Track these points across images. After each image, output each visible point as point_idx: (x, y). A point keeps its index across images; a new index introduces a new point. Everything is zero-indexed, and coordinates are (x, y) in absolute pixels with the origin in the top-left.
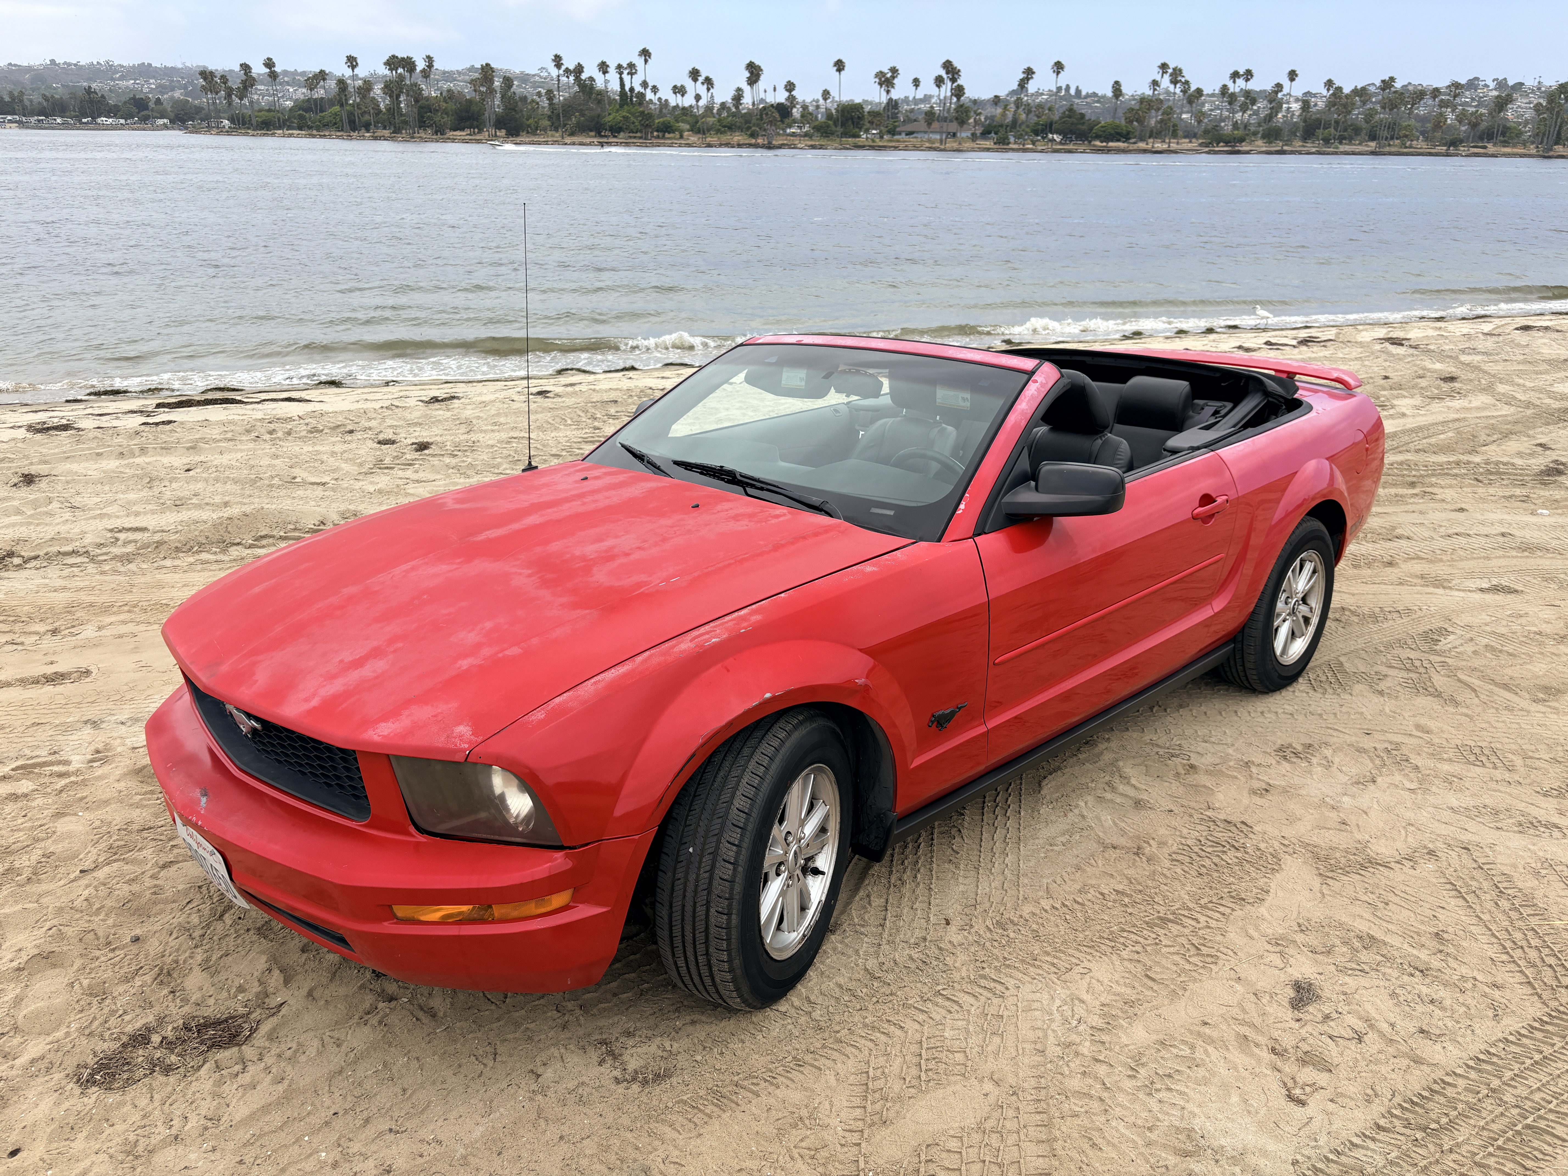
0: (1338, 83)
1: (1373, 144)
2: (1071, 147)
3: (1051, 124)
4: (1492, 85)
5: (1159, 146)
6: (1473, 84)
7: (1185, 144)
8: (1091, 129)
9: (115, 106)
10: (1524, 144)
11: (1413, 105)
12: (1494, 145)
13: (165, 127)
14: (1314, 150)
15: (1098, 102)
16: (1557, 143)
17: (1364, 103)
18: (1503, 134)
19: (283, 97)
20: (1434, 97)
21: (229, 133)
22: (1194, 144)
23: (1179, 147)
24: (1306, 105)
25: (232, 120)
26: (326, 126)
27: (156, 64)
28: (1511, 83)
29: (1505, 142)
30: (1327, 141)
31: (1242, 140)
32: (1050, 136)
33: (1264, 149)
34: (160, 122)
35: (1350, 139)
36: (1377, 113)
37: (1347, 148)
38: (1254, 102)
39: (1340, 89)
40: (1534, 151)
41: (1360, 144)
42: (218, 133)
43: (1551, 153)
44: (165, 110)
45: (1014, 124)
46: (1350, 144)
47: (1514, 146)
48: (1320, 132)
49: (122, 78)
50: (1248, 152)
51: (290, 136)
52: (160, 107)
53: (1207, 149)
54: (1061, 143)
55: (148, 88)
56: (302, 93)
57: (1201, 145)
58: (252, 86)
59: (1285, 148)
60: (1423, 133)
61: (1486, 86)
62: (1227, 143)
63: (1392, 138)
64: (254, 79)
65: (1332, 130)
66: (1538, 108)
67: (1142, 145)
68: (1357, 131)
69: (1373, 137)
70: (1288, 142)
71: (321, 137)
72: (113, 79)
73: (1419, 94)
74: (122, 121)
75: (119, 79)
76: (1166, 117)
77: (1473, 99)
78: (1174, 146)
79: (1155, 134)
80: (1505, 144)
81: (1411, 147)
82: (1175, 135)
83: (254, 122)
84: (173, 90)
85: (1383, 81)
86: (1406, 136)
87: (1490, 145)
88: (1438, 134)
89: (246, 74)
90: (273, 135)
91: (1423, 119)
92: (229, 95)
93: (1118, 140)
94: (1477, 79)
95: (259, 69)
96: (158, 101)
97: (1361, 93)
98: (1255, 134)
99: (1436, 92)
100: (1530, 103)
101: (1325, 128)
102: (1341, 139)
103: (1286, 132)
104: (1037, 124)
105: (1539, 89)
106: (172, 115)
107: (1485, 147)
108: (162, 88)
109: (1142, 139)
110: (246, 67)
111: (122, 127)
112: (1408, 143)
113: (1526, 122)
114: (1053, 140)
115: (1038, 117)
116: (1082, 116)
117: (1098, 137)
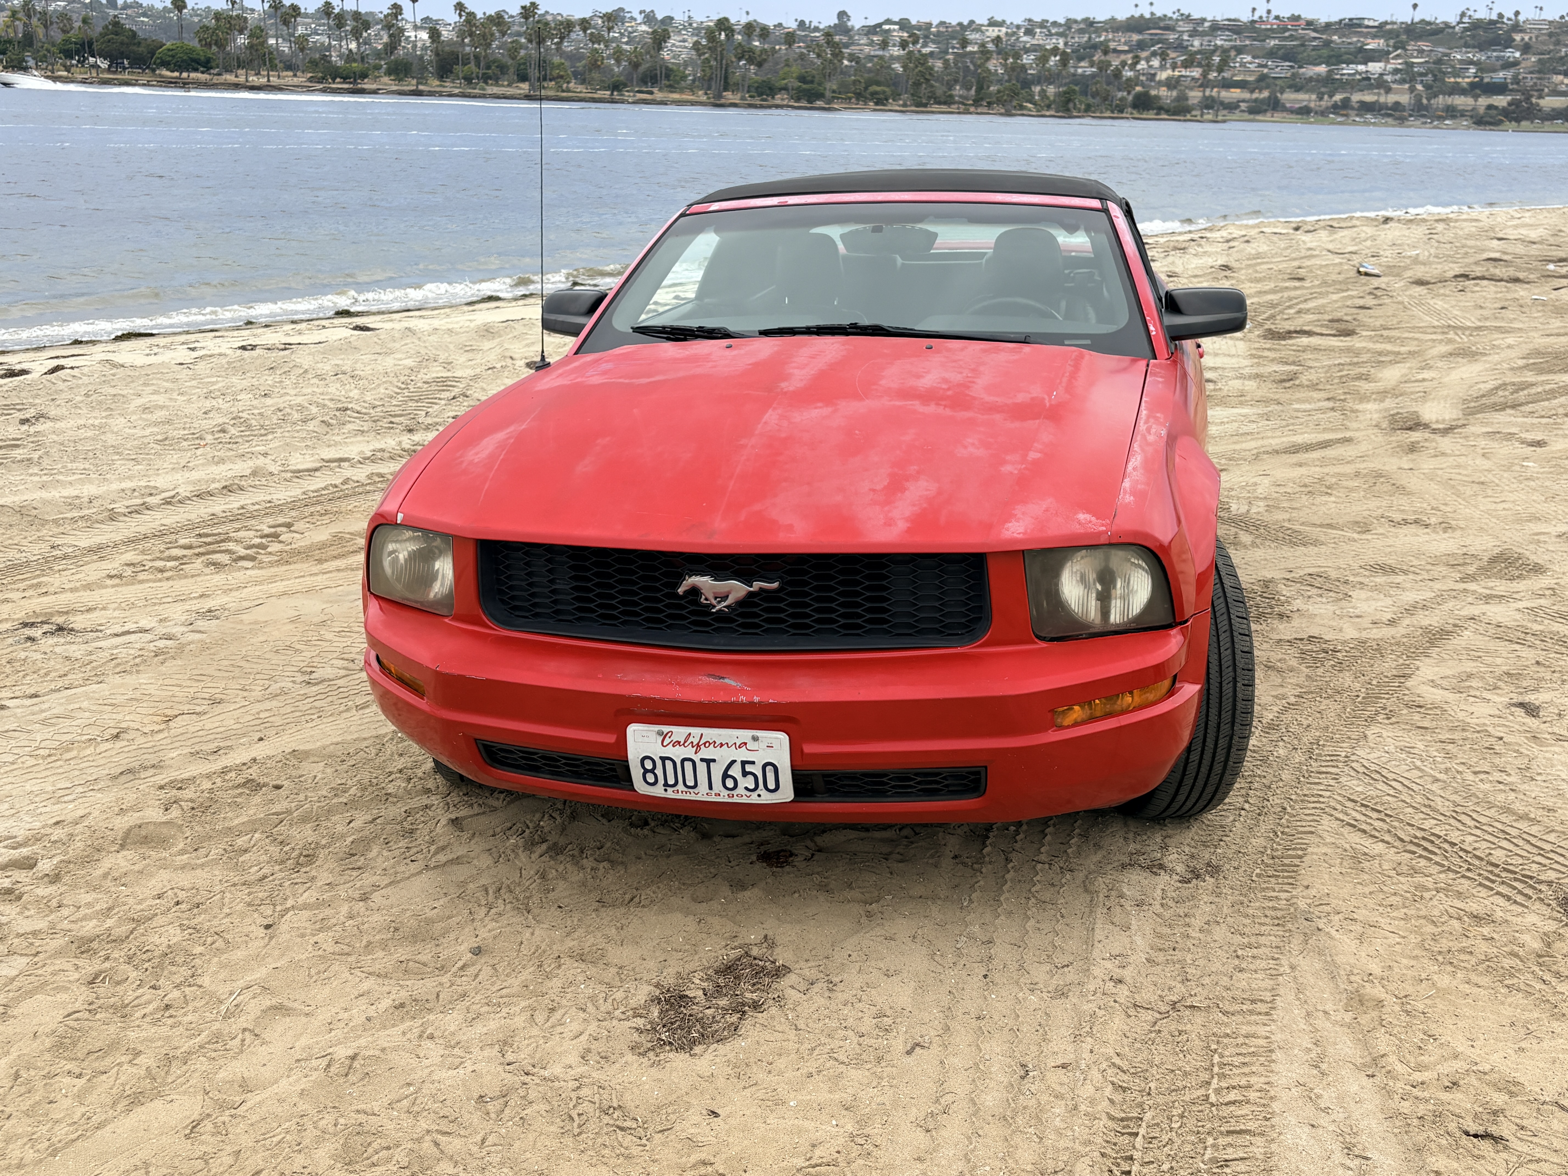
0: (471, 7)
1: (525, 87)
2: (126, 76)
3: (90, 44)
4: (640, 18)
5: (253, 79)
7: (288, 78)
8: (153, 54)
10: (692, 89)
11: (562, 39)
12: (661, 90)
14: (457, 91)
15: (144, 15)
16: (726, 90)
17: (504, 34)
18: (668, 77)
20: (585, 30)
22: (301, 79)
23: (282, 81)
24: (434, 34)
28: (660, 17)
29: (670, 86)
30: (468, 80)
31: (364, 76)
32: (92, 60)
33: (395, 88)
35: (497, 80)
36: (522, 46)
37: (495, 90)
38: (367, 26)
39: (471, 15)
40: (704, 98)
41: (509, 85)
43: (723, 101)
45: (28, 40)
46: (497, 84)
47: (682, 91)
48: (458, 68)
50: (375, 92)
53: (321, 86)
54: (109, 70)
57: (310, 80)
59: (421, 87)
60: (575, 74)
61: (633, 19)
62: (345, 79)
63: (545, 79)
65: (472, 66)
66: (696, 46)
67: (230, 78)
68: (503, 68)
69: (523, 78)
70: (422, 80)
73: (568, 26)
76: (255, 41)
77: (622, 34)
78: (274, 80)
79: (238, 63)
80: (672, 88)
81: (568, 91)
82: (273, 67)
85: (523, 8)
86: (562, 77)
87: (655, 90)
88: (596, 75)
91: (574, 57)
93: (196, 70)
94: (621, 10)
97: (498, 20)
98: (378, 68)
99: (585, 24)
100: (684, 41)
101: (464, 64)
102: (486, 79)
103: (415, 67)
104: (67, 41)
105: (690, 24)
107: (651, 93)
109: (228, 70)
112: (565, 86)
113: (686, 64)
114: (95, 66)
115: (64, 31)
116: (134, 34)
117: (165, 64)
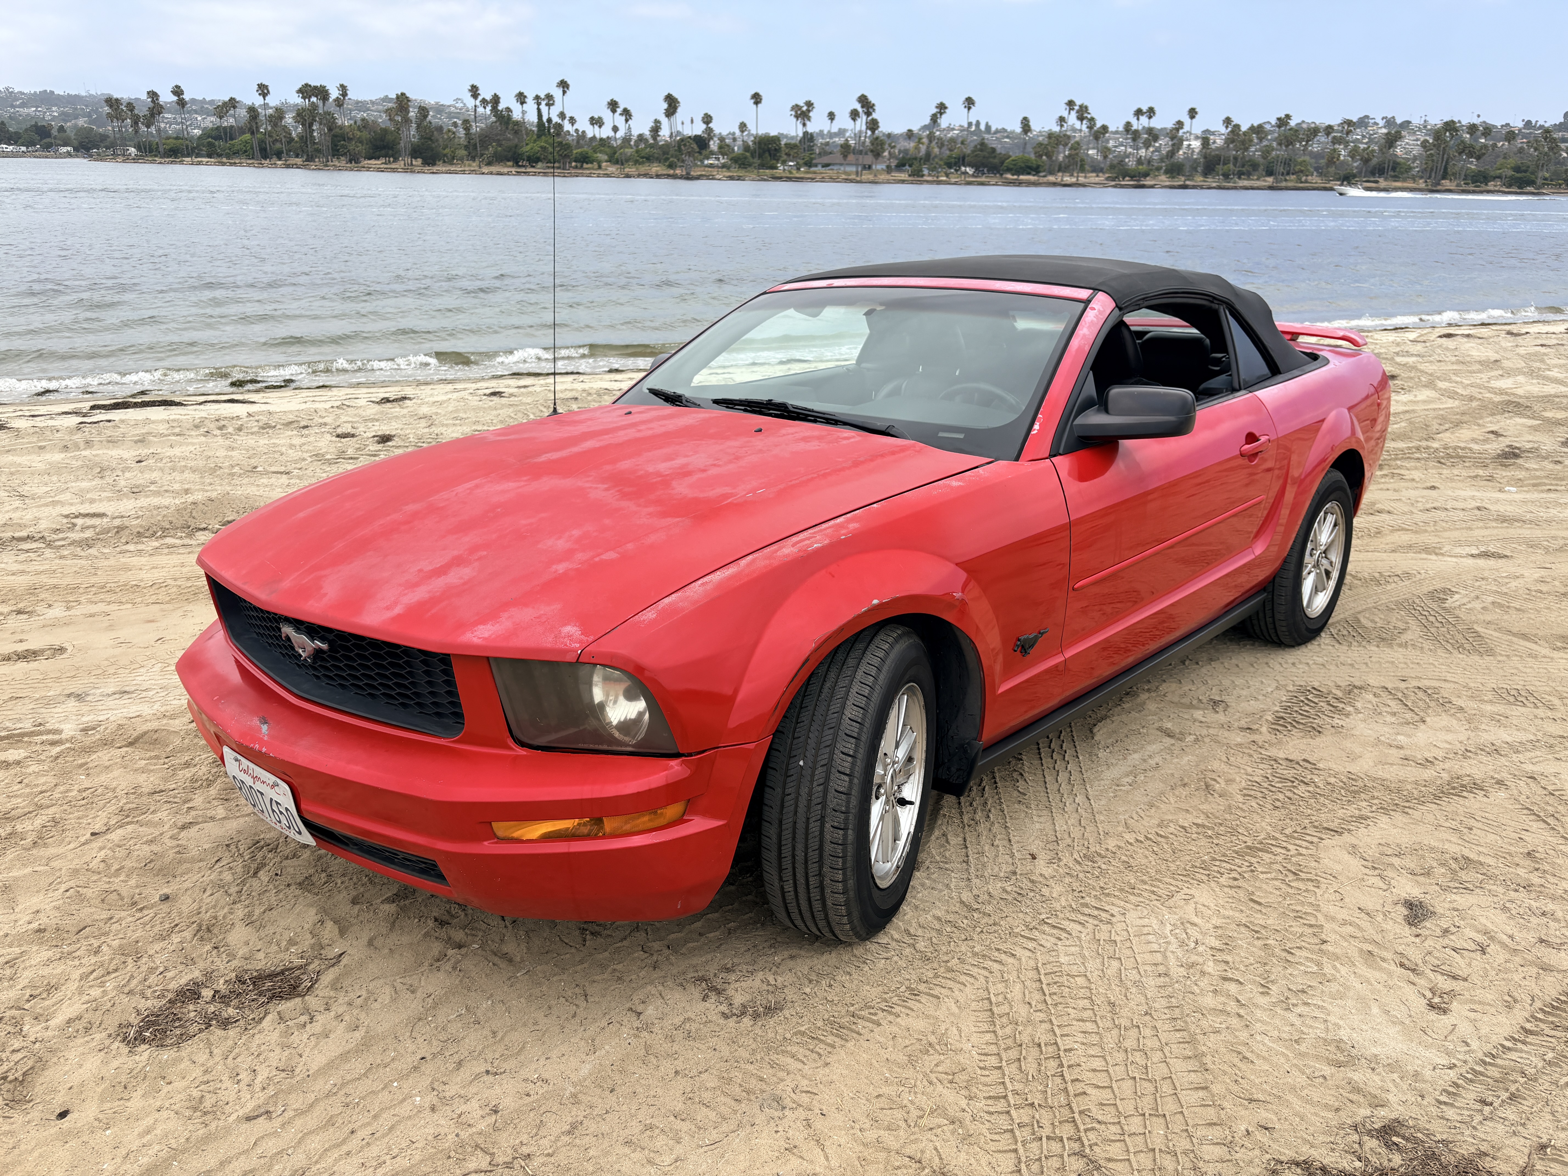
0: (1236, 121)
1: (1270, 180)
2: (983, 179)
3: (964, 158)
4: (1382, 123)
5: (1068, 179)
6: (1363, 122)
7: (1093, 178)
8: (1002, 163)
9: (16, 133)
10: (1414, 179)
11: (1307, 142)
12: (1386, 179)
13: (69, 155)
14: (1214, 185)
15: (1007, 137)
16: (1444, 178)
17: (1261, 140)
18: (1394, 169)
19: (191, 125)
20: (1328, 134)
21: (136, 160)
22: (1101, 178)
23: (1087, 180)
24: (1205, 142)
25: (138, 147)
26: (236, 153)
27: (59, 91)
28: (1399, 121)
29: (1395, 176)
30: (1226, 176)
31: (1146, 175)
32: (963, 169)
33: (1168, 183)
34: (64, 149)
35: (1248, 175)
36: (1273, 149)
37: (1246, 183)
38: (1156, 138)
39: (1237, 126)
40: (1423, 186)
41: (1258, 179)
42: (124, 161)
43: (1439, 188)
44: (69, 138)
45: (928, 157)
46: (1249, 179)
47: (1404, 180)
48: (1220, 168)
49: (23, 105)
50: (1152, 187)
51: (199, 163)
52: (62, 135)
53: (1113, 183)
54: (973, 176)
55: (51, 115)
56: (211, 121)
57: (1107, 179)
58: (160, 113)
59: (1188, 183)
60: (1317, 169)
61: (1376, 124)
62: (1132, 177)
63: (1288, 174)
64: (161, 107)
65: (1231, 166)
66: (1424, 144)
67: (1051, 178)
68: (1255, 166)
69: (1270, 173)
70: (1190, 177)
71: (231, 164)
72: (13, 106)
73: (1314, 131)
74: (24, 149)
75: (19, 106)
76: (1073, 152)
77: (1364, 137)
78: (1082, 180)
79: (1063, 168)
80: (1396, 178)
81: (1306, 182)
82: (1082, 169)
83: (161, 149)
84: (76, 118)
85: (1279, 119)
86: (1302, 171)
87: (1381, 180)
88: (1332, 170)
89: (153, 101)
90: (181, 163)
91: (1316, 156)
92: (135, 123)
93: (1029, 174)
94: (1367, 117)
95: (167, 97)
96: (61, 129)
97: (1258, 130)
98: (1158, 169)
99: (1329, 129)
100: (1417, 140)
101: (1225, 164)
102: (1240, 175)
103: (1187, 168)
104: (950, 157)
105: (1425, 127)
106: (76, 143)
107: (1377, 182)
108: (65, 116)
109: (1051, 173)
110: (153, 95)
111: (23, 155)
112: (1304, 179)
113: (1415, 158)
114: (966, 173)
115: (951, 150)
116: (994, 150)
117: (1009, 170)
